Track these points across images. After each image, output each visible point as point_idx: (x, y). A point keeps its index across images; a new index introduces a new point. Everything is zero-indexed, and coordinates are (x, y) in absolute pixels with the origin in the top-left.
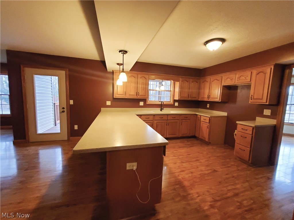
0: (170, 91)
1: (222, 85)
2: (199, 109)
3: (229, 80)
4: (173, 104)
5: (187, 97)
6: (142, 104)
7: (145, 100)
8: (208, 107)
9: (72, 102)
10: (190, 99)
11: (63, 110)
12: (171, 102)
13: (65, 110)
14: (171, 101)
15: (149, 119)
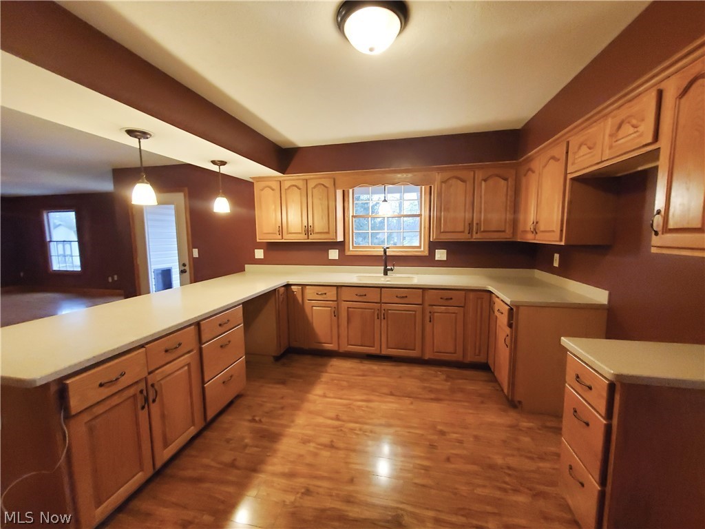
0: (420, 215)
1: (569, 177)
2: (536, 270)
3: (584, 149)
4: (426, 253)
5: (467, 231)
6: (334, 254)
7: (341, 246)
8: (556, 264)
9: (196, 253)
10: (476, 237)
11: (183, 268)
12: (422, 249)
13: (187, 268)
14: (420, 247)
15: (324, 296)
